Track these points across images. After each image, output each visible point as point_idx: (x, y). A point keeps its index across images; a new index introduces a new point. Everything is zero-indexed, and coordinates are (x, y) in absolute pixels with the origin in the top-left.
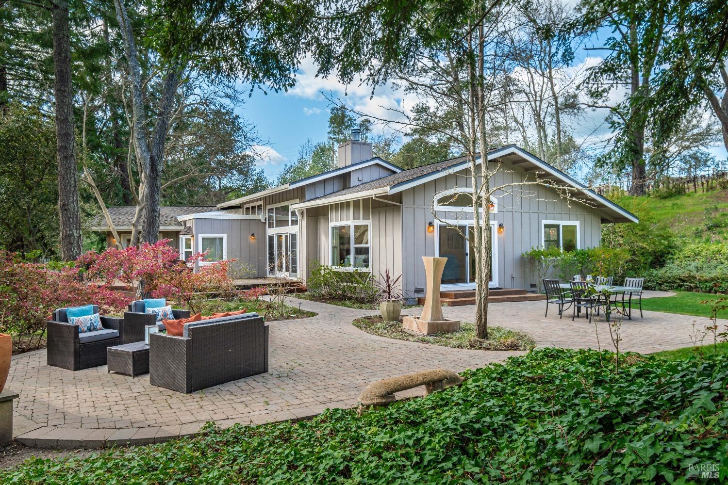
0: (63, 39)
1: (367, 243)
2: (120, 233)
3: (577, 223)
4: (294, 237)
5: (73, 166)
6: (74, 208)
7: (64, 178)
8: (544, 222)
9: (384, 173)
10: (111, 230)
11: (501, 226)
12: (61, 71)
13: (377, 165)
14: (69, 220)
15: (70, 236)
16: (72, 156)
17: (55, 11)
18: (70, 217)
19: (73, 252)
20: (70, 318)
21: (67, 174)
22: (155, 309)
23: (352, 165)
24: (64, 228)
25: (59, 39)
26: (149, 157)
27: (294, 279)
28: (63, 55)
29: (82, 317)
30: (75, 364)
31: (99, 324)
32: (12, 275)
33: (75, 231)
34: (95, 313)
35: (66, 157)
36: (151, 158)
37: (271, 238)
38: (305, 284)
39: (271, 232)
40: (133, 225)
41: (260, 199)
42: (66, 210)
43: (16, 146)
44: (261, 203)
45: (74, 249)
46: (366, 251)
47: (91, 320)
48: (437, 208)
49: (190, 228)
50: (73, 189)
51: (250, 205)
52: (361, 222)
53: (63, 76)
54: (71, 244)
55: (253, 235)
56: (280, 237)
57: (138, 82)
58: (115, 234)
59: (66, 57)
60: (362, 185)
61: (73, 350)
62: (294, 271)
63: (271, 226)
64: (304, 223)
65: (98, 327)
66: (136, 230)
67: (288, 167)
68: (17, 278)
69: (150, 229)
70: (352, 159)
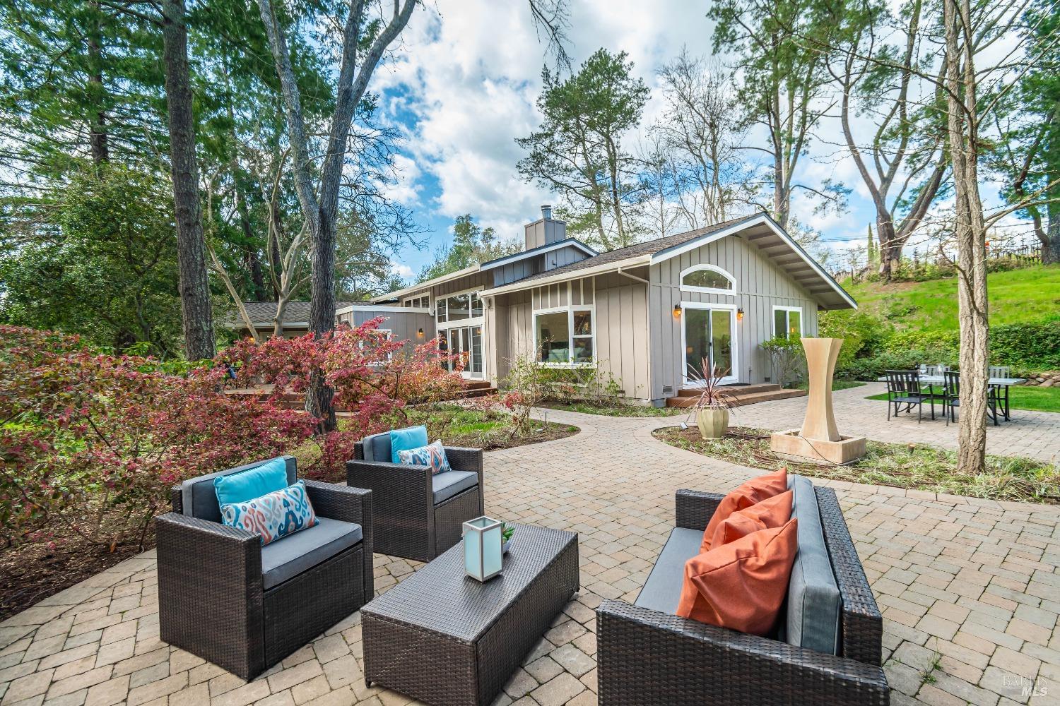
0: (180, 66)
1: (589, 332)
2: (259, 330)
3: (799, 310)
4: (476, 330)
5: (198, 236)
6: (202, 293)
7: (186, 252)
8: (775, 308)
9: (578, 257)
10: (249, 327)
11: (740, 311)
12: (178, 108)
13: (573, 247)
14: (196, 309)
15: (197, 330)
16: (197, 223)
17: (167, 27)
18: (196, 305)
19: (202, 351)
20: (229, 507)
21: (190, 247)
22: (416, 451)
23: (546, 246)
24: (189, 320)
25: (174, 65)
26: (317, 210)
27: (479, 379)
28: (180, 86)
29: (261, 500)
30: (252, 656)
31: (308, 513)
32: (55, 388)
33: (204, 323)
34: (291, 482)
35: (188, 225)
36: (321, 212)
37: (443, 333)
38: (494, 385)
39: (440, 326)
40: (276, 320)
41: (426, 290)
42: (190, 295)
43: (117, 216)
44: (428, 294)
45: (204, 347)
46: (588, 343)
47: (286, 504)
48: (684, 288)
49: (347, 323)
50: (199, 268)
51: (412, 298)
52: (583, 308)
53: (180, 115)
54: (200, 340)
55: (421, 330)
56: (455, 332)
57: (297, 106)
58: (253, 331)
59: (185, 90)
60: (558, 269)
61: (243, 617)
62: (478, 368)
63: (442, 319)
64: (493, 313)
65: (306, 521)
66: (280, 327)
67: (425, 269)
68: (66, 395)
69: (322, 312)
70: (546, 239)
